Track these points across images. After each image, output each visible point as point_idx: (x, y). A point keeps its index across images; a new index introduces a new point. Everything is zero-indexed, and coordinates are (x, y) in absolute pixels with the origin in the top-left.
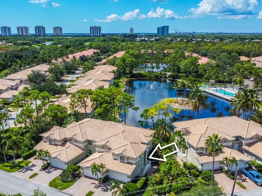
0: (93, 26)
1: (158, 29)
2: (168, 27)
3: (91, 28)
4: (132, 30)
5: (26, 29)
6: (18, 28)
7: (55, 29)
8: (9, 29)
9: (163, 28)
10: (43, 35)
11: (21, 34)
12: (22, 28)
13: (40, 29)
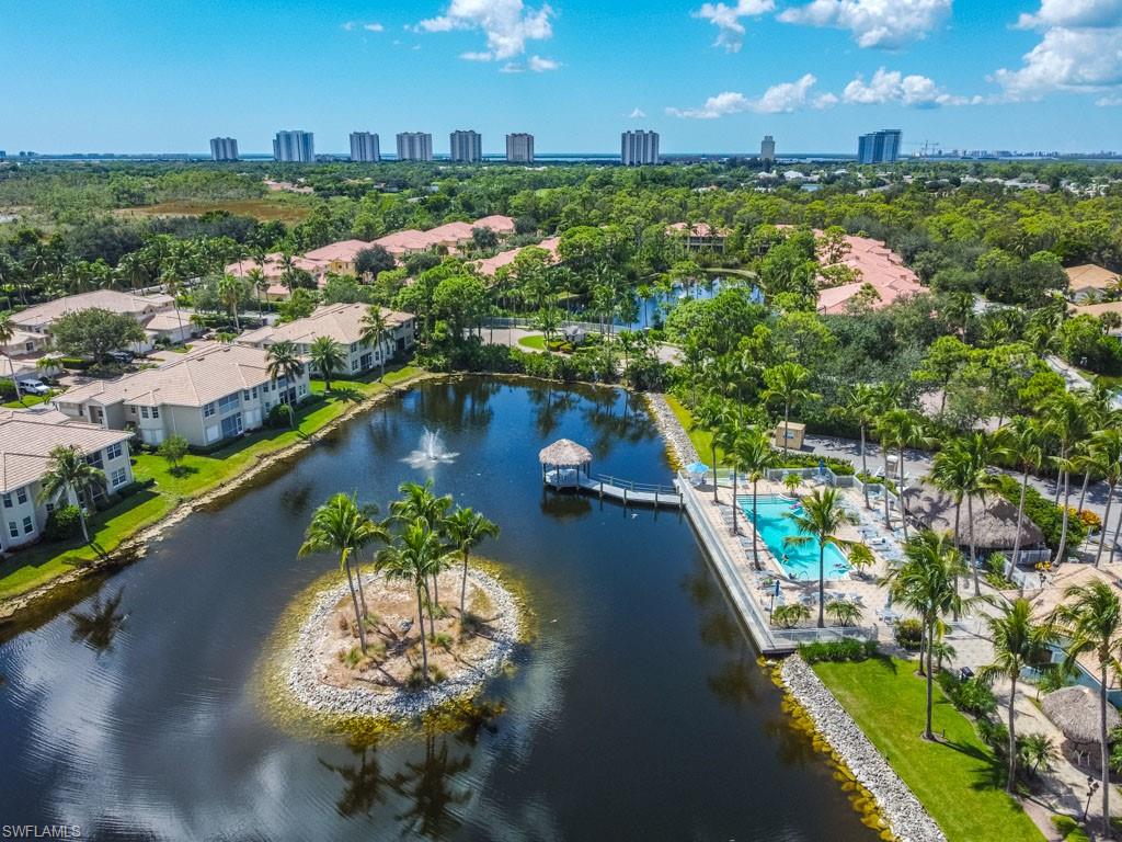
0: (633, 132)
1: (862, 140)
2: (897, 133)
3: (624, 136)
4: (768, 143)
5: (425, 139)
6: (400, 138)
7: (513, 140)
8: (375, 139)
9: (880, 136)
10: (474, 160)
11: (407, 156)
12: (411, 138)
13: (465, 141)
